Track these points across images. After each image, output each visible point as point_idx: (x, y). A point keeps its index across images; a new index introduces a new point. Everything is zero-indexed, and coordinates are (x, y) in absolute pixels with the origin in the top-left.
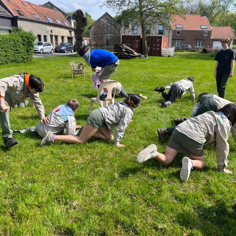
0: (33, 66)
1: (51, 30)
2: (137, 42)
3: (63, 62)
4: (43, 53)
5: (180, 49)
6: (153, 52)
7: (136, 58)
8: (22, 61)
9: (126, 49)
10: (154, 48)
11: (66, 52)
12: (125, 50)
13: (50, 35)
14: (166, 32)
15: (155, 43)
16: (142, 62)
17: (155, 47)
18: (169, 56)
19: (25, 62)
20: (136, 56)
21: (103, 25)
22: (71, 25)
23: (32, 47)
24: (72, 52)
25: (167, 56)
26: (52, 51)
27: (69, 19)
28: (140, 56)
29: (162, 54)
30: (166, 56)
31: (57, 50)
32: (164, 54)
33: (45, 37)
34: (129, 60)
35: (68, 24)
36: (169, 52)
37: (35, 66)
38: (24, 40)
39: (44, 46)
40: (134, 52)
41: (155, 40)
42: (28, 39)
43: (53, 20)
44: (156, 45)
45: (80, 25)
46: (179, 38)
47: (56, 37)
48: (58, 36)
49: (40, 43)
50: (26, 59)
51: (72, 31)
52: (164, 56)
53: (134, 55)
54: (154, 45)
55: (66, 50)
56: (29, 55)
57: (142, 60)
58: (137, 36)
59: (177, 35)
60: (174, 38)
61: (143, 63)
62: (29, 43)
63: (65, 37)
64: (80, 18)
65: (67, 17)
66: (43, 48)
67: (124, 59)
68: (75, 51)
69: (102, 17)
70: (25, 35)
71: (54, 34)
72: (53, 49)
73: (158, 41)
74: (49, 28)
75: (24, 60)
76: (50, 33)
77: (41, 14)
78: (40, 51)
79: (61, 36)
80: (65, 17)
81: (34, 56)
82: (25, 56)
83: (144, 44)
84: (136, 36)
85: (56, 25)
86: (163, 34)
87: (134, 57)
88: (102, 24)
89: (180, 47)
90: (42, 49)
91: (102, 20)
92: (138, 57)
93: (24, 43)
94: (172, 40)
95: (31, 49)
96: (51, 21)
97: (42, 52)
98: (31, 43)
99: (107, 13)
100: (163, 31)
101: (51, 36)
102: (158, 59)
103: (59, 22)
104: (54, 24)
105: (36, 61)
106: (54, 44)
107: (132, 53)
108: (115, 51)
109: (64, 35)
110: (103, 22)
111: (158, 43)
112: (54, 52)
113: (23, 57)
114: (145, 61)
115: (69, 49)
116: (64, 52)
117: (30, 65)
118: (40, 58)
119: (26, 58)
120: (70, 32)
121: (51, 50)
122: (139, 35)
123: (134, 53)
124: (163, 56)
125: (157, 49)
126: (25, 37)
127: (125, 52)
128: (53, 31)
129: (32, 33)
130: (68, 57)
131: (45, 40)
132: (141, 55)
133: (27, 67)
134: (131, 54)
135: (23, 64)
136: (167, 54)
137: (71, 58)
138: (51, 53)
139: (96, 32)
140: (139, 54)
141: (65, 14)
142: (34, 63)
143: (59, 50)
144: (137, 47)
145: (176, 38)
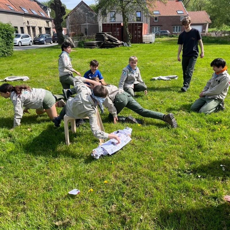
0: (16, 60)
1: (28, 22)
2: (118, 30)
3: (45, 54)
4: (22, 45)
5: (159, 35)
6: (134, 40)
7: (119, 46)
8: (3, 55)
9: (108, 37)
10: (135, 36)
11: (45, 43)
12: (108, 39)
13: (27, 26)
14: (144, 19)
15: (136, 30)
16: (126, 50)
17: (136, 34)
18: (151, 43)
19: (6, 56)
20: (119, 45)
21: (80, 14)
22: (48, 15)
23: (12, 40)
24: (51, 43)
25: (149, 43)
26: (31, 43)
27: (45, 8)
28: (123, 44)
29: (144, 41)
30: (147, 43)
31: (36, 42)
32: (146, 40)
33: (22, 28)
34: (113, 49)
35: (44, 14)
36: (150, 38)
37: (17, 60)
38: (3, 33)
39: (22, 38)
40: (116, 40)
41: (136, 27)
42: (7, 32)
43: (28, 11)
44: (137, 32)
45: (59, 15)
46: (157, 24)
47: (34, 28)
48: (35, 27)
49: (17, 35)
50: (6, 53)
51: (49, 22)
52: (146, 43)
53: (117, 44)
54: (135, 33)
55: (45, 42)
56: (9, 48)
57: (126, 48)
58: (117, 24)
59: (155, 21)
60: (152, 25)
61: (128, 51)
62: (8, 35)
63: (42, 28)
64: (58, 7)
65: (42, 7)
66: (22, 40)
67: (108, 48)
68: (54, 42)
69: (78, 6)
70: (3, 28)
71: (30, 25)
72: (31, 41)
73: (139, 28)
74: (25, 19)
75: (4, 54)
76: (27, 24)
77: (15, 5)
78: (19, 44)
79: (38, 27)
80: (41, 7)
81: (15, 49)
82: (5, 50)
83: (126, 31)
84: (113, 24)
85: (32, 15)
86: (141, 21)
87: (118, 45)
88: (78, 13)
89: (159, 34)
90: (20, 42)
91: (79, 9)
92: (121, 45)
93: (3, 36)
94: (150, 26)
95: (11, 42)
96: (26, 12)
97: (20, 45)
98: (11, 35)
99: (82, 2)
100: (140, 18)
101: (28, 28)
102: (141, 46)
103: (35, 13)
104: (30, 15)
105: (18, 55)
106: (32, 36)
107: (115, 41)
108: (96, 40)
109: (41, 26)
110: (79, 11)
111: (139, 30)
112: (32, 44)
113: (3, 52)
114: (130, 49)
115: (48, 40)
116: (44, 44)
117: (12, 59)
118: (20, 51)
119: (7, 51)
120: (47, 22)
121: (29, 42)
122: (119, 23)
123: (117, 42)
124: (144, 43)
125: (138, 36)
126: (4, 29)
127: (108, 40)
128: (29, 22)
129: (10, 24)
130: (49, 49)
131: (23, 32)
132: (123, 42)
133: (9, 62)
134: (114, 43)
135: (4, 58)
136: (149, 40)
137: (53, 49)
138: (30, 45)
139: (73, 21)
140: (122, 42)
141: (40, 4)
142: (15, 57)
143: (37, 42)
144: (118, 35)
145: (154, 24)
